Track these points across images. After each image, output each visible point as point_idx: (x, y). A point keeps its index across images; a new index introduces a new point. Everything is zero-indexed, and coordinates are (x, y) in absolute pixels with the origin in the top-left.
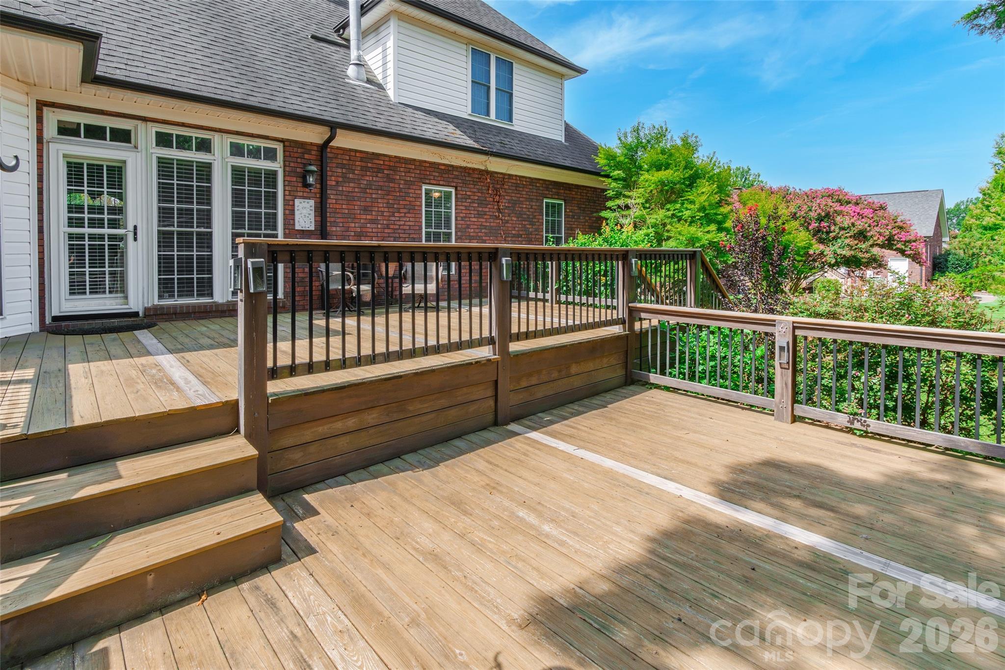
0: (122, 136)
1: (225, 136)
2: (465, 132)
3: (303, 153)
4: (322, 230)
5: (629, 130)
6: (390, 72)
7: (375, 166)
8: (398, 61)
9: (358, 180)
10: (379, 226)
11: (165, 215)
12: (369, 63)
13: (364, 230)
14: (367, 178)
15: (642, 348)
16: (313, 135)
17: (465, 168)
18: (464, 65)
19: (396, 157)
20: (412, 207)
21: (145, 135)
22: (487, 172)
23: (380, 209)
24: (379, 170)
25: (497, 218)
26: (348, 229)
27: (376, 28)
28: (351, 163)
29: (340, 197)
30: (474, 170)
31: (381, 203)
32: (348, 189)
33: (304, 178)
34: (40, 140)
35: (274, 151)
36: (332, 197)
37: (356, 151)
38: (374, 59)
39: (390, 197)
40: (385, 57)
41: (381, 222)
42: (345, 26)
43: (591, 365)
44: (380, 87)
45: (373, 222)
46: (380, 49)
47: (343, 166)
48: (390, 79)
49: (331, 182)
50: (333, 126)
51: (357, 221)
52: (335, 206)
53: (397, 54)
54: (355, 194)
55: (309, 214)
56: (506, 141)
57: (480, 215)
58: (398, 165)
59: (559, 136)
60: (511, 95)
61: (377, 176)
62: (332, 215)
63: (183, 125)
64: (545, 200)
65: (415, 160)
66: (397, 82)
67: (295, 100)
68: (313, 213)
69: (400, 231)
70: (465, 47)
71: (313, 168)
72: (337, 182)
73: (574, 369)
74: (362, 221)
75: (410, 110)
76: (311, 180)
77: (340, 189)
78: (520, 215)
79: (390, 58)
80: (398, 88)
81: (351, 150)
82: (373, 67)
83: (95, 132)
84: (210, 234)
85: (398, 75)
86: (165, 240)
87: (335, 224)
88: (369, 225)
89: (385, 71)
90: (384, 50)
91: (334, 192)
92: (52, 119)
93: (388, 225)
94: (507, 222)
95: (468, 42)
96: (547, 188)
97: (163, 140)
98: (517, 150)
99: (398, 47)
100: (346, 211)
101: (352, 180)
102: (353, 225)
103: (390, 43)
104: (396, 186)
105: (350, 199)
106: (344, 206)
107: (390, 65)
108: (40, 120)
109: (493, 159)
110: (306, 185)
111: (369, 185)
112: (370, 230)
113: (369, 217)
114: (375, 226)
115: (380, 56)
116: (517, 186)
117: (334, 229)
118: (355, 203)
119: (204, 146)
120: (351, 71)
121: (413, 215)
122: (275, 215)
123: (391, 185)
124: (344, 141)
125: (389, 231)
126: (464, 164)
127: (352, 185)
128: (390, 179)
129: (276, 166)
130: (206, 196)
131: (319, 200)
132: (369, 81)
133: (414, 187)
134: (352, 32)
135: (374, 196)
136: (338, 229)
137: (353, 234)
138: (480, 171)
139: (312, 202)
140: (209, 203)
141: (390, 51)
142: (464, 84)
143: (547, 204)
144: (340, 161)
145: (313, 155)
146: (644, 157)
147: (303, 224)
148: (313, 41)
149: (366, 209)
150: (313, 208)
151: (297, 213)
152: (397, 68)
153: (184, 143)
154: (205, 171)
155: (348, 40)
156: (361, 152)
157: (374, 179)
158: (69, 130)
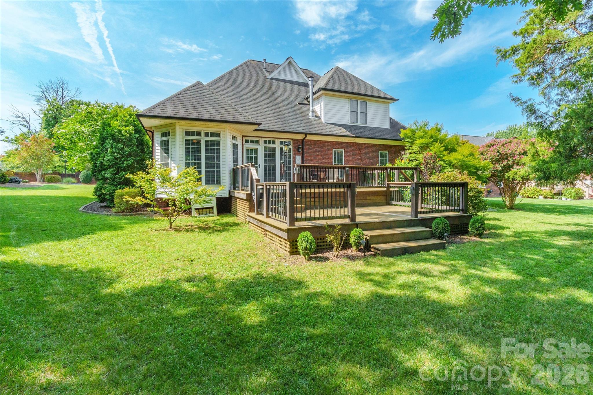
0: (257, 142)
1: (279, 139)
2: (347, 130)
3: (298, 142)
5: (412, 124)
6: (323, 113)
8: (325, 109)
9: (313, 149)
11: (266, 161)
12: (316, 109)
14: (316, 148)
15: (391, 195)
16: (300, 137)
17: (348, 143)
18: (348, 106)
19: (324, 141)
20: (329, 157)
21: (262, 141)
22: (356, 143)
24: (319, 145)
25: (360, 159)
27: (318, 98)
28: (311, 144)
29: (308, 154)
30: (351, 143)
31: (320, 156)
32: (310, 152)
33: (298, 149)
34: (243, 145)
35: (290, 142)
36: (306, 154)
37: (312, 140)
38: (317, 108)
39: (323, 154)
40: (321, 108)
42: (308, 98)
43: (374, 198)
44: (319, 118)
46: (319, 105)
47: (308, 145)
48: (323, 115)
49: (305, 150)
50: (306, 134)
51: (313, 161)
52: (306, 157)
53: (325, 107)
54: (312, 153)
55: (299, 160)
56: (363, 131)
57: (353, 158)
58: (325, 143)
59: (387, 126)
60: (366, 113)
61: (318, 147)
62: (306, 160)
63: (270, 138)
64: (379, 152)
65: (330, 141)
66: (325, 116)
67: (296, 127)
70: (348, 100)
71: (301, 147)
72: (307, 150)
73: (368, 198)
75: (329, 125)
76: (300, 150)
77: (308, 152)
78: (369, 158)
79: (322, 108)
80: (325, 118)
82: (317, 111)
83: (252, 142)
84: (275, 166)
85: (325, 113)
86: (266, 167)
87: (306, 162)
89: (321, 112)
90: (321, 106)
94: (364, 160)
95: (350, 98)
96: (380, 147)
97: (265, 142)
98: (367, 134)
99: (325, 104)
100: (310, 159)
101: (311, 149)
103: (322, 103)
105: (310, 155)
106: (309, 157)
107: (323, 111)
108: (243, 139)
109: (357, 139)
110: (299, 151)
111: (316, 150)
115: (319, 107)
116: (367, 147)
118: (312, 156)
119: (274, 142)
120: (310, 114)
121: (330, 159)
122: (291, 160)
123: (323, 150)
124: (309, 138)
126: (347, 141)
128: (322, 148)
129: (291, 147)
130: (274, 155)
131: (302, 156)
132: (316, 116)
133: (330, 150)
134: (310, 99)
135: (318, 153)
138: (353, 143)
139: (300, 156)
140: (275, 158)
141: (322, 106)
142: (348, 113)
143: (381, 154)
145: (300, 143)
146: (418, 134)
147: (298, 163)
148: (298, 105)
149: (315, 158)
150: (300, 158)
151: (296, 159)
152: (325, 111)
153: (270, 142)
154: (274, 149)
155: (309, 102)
158: (247, 141)
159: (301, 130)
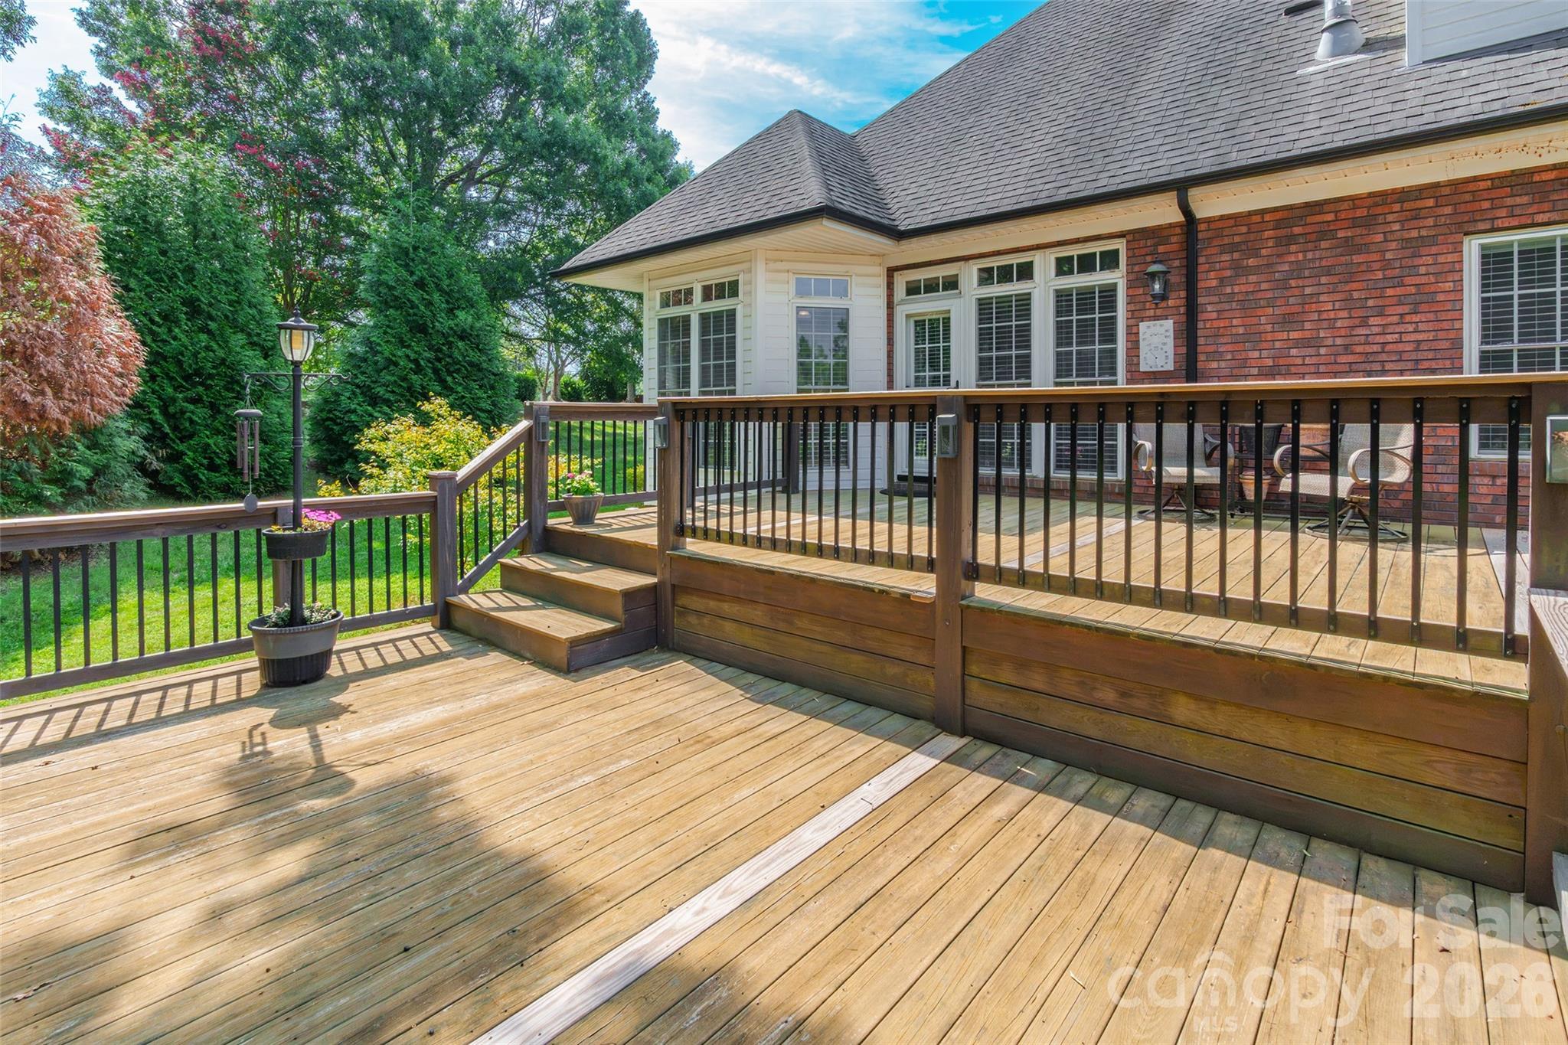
0: (953, 283)
1: (1048, 251)
3: (1156, 245)
4: (1190, 368)
7: (1309, 229)
9: (1269, 265)
10: (1323, 351)
11: (984, 365)
13: (1282, 362)
14: (1292, 258)
19: (1371, 195)
20: (1425, 298)
21: (967, 275)
23: (1324, 316)
24: (1324, 234)
26: (1244, 364)
28: (1252, 237)
29: (1226, 306)
31: (1329, 303)
32: (1243, 288)
34: (890, 305)
35: (1115, 253)
36: (1209, 308)
39: (1354, 286)
41: (1329, 342)
45: (1300, 344)
47: (1232, 248)
49: (1208, 283)
50: (1181, 187)
51: (1264, 345)
52: (1216, 324)
54: (1260, 295)
55: (1164, 344)
58: (1379, 210)
61: (1316, 249)
62: (1210, 340)
65: (1436, 186)
68: (1170, 342)
69: (1384, 357)
71: (1159, 267)
72: (1221, 280)
74: (1278, 345)
77: (1228, 290)
81: (1250, 214)
83: (931, 287)
87: (1217, 356)
88: (1294, 352)
91: (1215, 299)
92: (901, 281)
93: (1346, 346)
97: (985, 277)
100: (1241, 330)
101: (1254, 270)
102: (1256, 354)
104: (1374, 257)
105: (1248, 305)
106: (1235, 322)
108: (890, 286)
111: (1297, 271)
112: (1299, 361)
113: (1293, 335)
114: (1311, 351)
117: (1215, 365)
118: (1260, 312)
119: (1027, 271)
121: (1431, 316)
122: (1114, 351)
123: (1357, 259)
125: (1350, 358)
127: (1253, 278)
128: (1350, 246)
129: (1117, 277)
130: (1025, 336)
131: (1184, 318)
132: (1367, 45)
133: (1434, 250)
135: (1308, 291)
136: (1223, 364)
137: (1255, 371)
139: (1171, 323)
140: (1029, 346)
144: (1226, 241)
145: (1173, 244)
147: (1151, 362)
149: (1288, 321)
150: (1171, 333)
151: (1142, 344)
153: (1005, 274)
154: (1026, 304)
156: (1276, 210)
157: (1310, 255)
158: (913, 290)
159: (1138, 172)
